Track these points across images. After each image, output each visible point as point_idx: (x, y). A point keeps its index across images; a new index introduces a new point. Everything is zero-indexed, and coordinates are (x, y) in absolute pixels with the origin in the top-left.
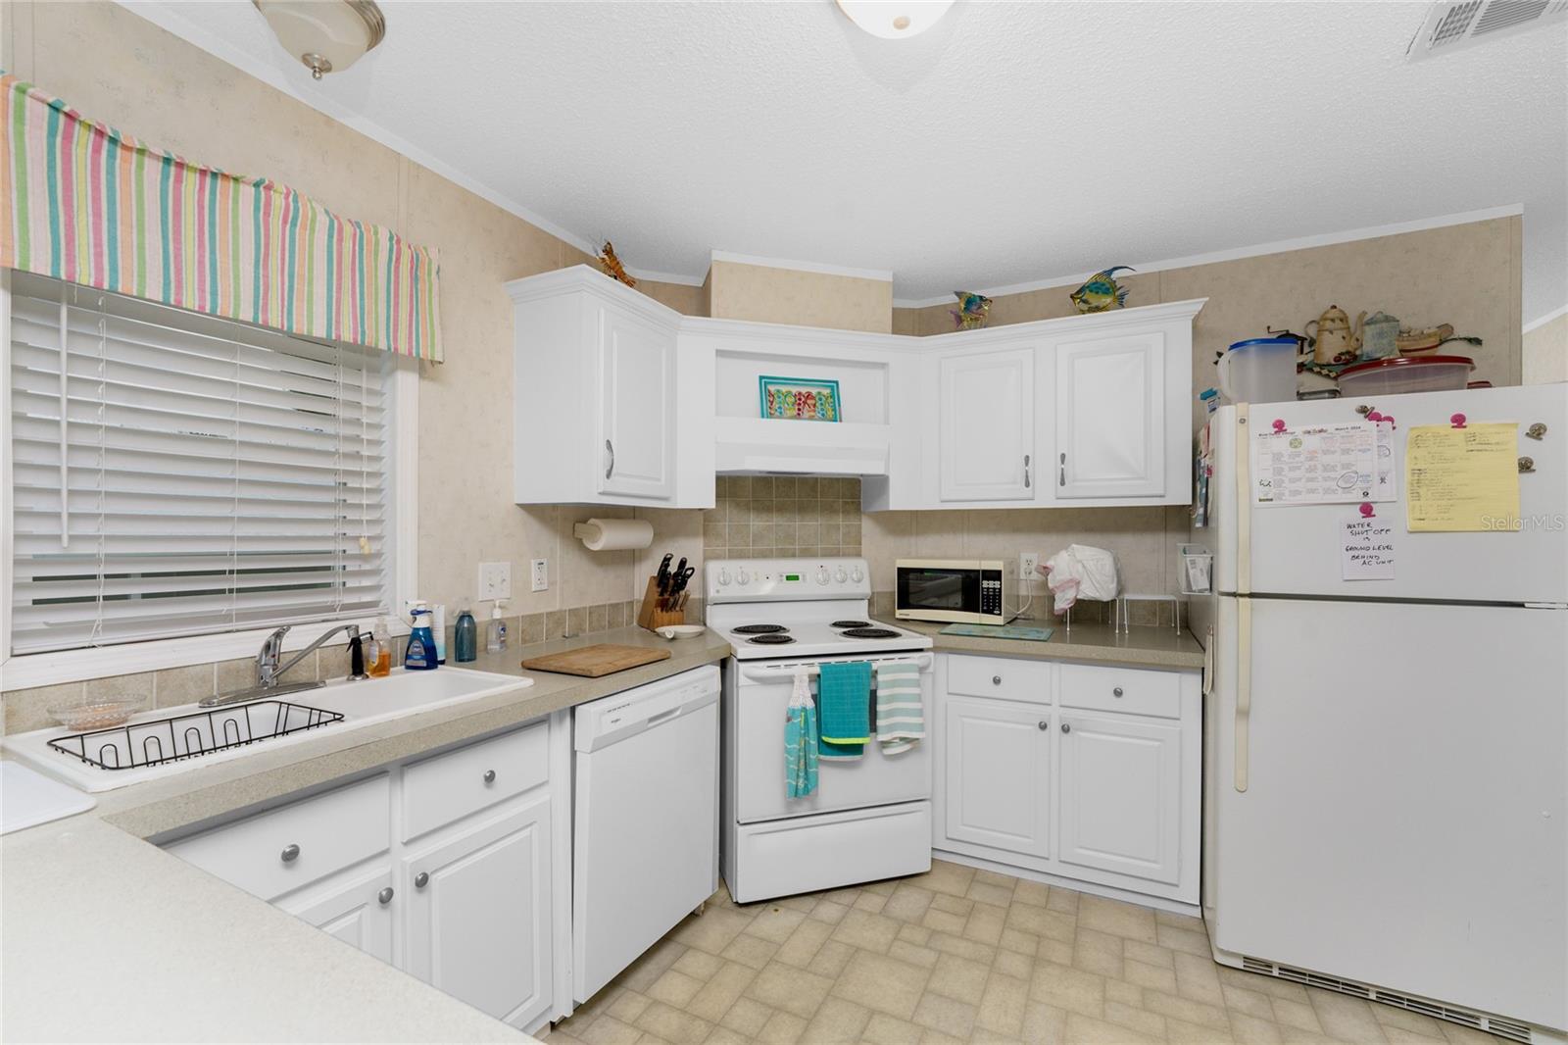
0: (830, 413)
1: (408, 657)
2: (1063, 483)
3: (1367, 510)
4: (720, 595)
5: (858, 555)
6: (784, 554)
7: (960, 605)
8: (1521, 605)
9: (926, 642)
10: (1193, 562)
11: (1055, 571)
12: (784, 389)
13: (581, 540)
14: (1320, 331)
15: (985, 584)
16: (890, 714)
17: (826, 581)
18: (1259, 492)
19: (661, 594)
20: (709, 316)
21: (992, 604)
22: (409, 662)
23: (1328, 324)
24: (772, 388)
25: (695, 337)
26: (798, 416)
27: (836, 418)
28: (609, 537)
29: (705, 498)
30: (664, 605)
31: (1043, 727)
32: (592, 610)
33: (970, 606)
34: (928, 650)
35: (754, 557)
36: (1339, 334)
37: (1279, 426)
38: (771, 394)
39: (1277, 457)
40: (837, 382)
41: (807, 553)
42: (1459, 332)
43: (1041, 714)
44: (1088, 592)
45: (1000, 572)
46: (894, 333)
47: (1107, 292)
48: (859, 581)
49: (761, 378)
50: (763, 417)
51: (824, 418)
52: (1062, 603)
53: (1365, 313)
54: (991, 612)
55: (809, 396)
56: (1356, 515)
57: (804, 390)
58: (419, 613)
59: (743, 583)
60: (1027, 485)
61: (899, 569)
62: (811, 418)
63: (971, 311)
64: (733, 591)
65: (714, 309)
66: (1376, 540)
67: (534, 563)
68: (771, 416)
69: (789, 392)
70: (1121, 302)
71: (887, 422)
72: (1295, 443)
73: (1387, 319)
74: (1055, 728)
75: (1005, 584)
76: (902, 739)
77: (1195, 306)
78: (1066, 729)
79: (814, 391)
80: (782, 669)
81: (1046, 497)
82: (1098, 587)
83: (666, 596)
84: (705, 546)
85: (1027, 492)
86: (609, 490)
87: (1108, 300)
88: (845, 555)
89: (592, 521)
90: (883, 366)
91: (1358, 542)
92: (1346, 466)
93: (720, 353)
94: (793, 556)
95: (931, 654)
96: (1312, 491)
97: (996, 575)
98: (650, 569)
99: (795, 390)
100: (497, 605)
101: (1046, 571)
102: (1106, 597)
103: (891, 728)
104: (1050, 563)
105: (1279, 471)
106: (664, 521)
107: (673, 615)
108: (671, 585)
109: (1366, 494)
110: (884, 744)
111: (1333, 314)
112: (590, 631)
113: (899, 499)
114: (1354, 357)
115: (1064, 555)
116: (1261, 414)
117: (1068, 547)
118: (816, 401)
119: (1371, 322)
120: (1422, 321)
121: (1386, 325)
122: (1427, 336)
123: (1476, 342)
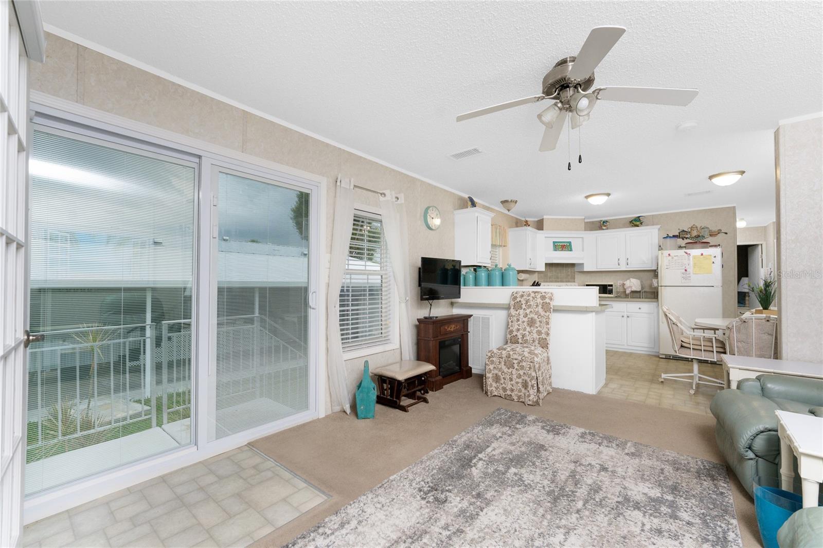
2: (627, 265)
3: (686, 270)
5: (574, 282)
6: (556, 282)
7: (602, 293)
8: (713, 286)
10: (655, 281)
13: (518, 277)
14: (691, 230)
15: (609, 288)
18: (666, 267)
20: (543, 230)
21: (611, 292)
23: (693, 228)
25: (540, 235)
26: (562, 250)
27: (571, 250)
29: (543, 269)
31: (623, 317)
33: (605, 293)
36: (695, 231)
37: (669, 255)
38: (555, 245)
39: (669, 260)
40: (571, 242)
41: (562, 281)
42: (723, 231)
43: (622, 314)
44: (634, 289)
46: (585, 230)
49: (554, 242)
50: (554, 251)
51: (568, 250)
52: (628, 292)
53: (702, 226)
54: (610, 294)
55: (564, 245)
56: (684, 271)
60: (619, 265)
61: (586, 285)
62: (565, 251)
65: (544, 229)
66: (688, 275)
68: (556, 251)
69: (559, 245)
70: (642, 224)
71: (583, 251)
72: (673, 258)
74: (625, 316)
75: (614, 288)
77: (658, 226)
78: (628, 317)
81: (623, 268)
82: (636, 287)
85: (619, 267)
86: (531, 267)
87: (638, 223)
88: (571, 282)
89: (520, 273)
90: (583, 238)
91: (684, 276)
92: (682, 262)
93: (546, 237)
94: (558, 282)
96: (675, 267)
97: (611, 286)
99: (561, 244)
101: (624, 285)
102: (639, 289)
104: (625, 283)
105: (669, 263)
106: (536, 273)
109: (685, 267)
111: (694, 226)
113: (587, 268)
114: (699, 236)
115: (628, 281)
116: (666, 253)
117: (629, 279)
118: (565, 247)
119: (703, 228)
120: (714, 228)
121: (706, 229)
122: (716, 232)
123: (726, 233)
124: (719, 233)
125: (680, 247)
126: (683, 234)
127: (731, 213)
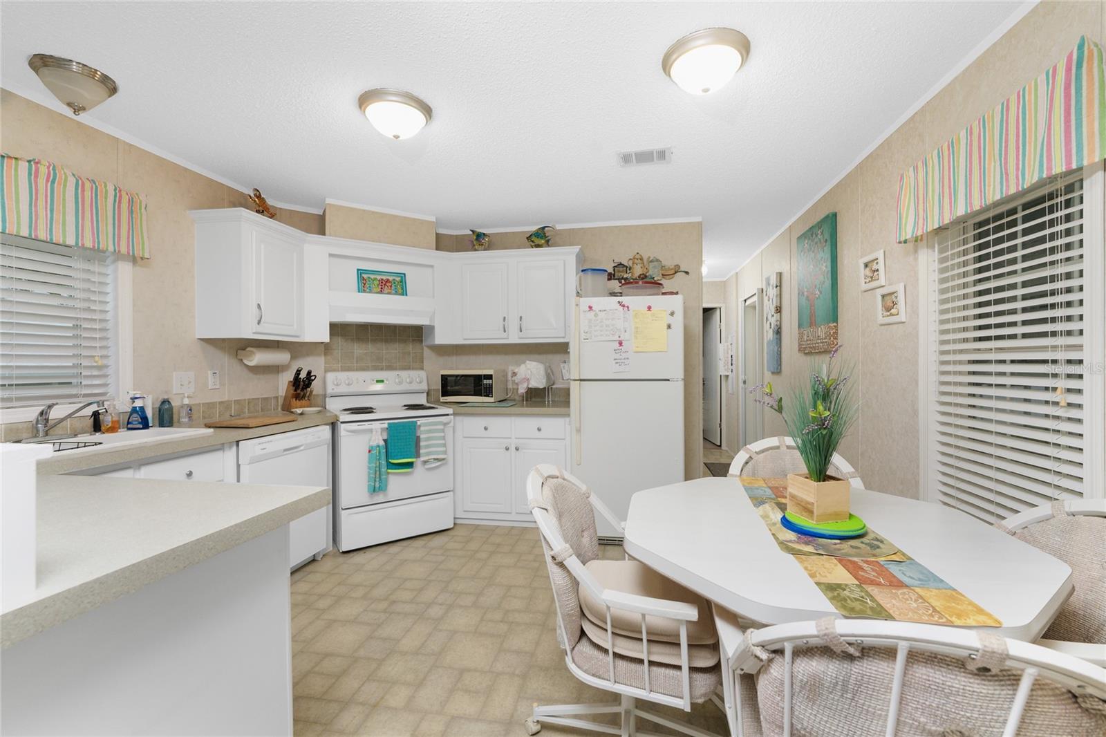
0: (400, 291)
1: (128, 423)
2: (521, 331)
3: (621, 344)
4: (334, 391)
5: (422, 369)
6: (376, 368)
7: (472, 393)
8: (668, 380)
9: (450, 411)
10: (564, 367)
11: (518, 374)
12: (372, 277)
13: (242, 360)
14: (633, 263)
15: (485, 382)
16: (428, 446)
17: (400, 383)
18: (583, 336)
19: (295, 390)
20: (324, 234)
21: (488, 392)
22: (129, 426)
23: (636, 261)
24: (365, 276)
26: (381, 292)
27: (404, 292)
28: (259, 358)
30: (297, 397)
31: (507, 449)
32: (250, 401)
33: (477, 393)
34: (451, 415)
35: (357, 370)
36: (639, 266)
37: (591, 308)
38: (364, 279)
39: (590, 321)
40: (404, 274)
41: (390, 368)
42: (682, 269)
43: (506, 443)
44: (534, 384)
45: (491, 375)
46: (437, 249)
47: (542, 238)
48: (420, 382)
49: (358, 270)
50: (359, 292)
51: (397, 293)
52: (522, 390)
53: (649, 257)
54: (487, 396)
55: (388, 281)
56: (617, 345)
57: (384, 278)
58: (136, 398)
59: (349, 385)
60: (505, 331)
61: (442, 375)
62: (389, 293)
63: (478, 240)
64: (343, 389)
65: (326, 230)
66: (624, 356)
67: (210, 373)
68: (364, 291)
69: (375, 279)
70: (548, 243)
71: (434, 297)
72: (596, 315)
73: (658, 260)
74: (513, 448)
75: (494, 382)
76: (435, 459)
77: (576, 249)
78: (517, 449)
79: (391, 279)
80: (366, 426)
81: (514, 338)
82: (538, 382)
83: (299, 391)
84: (325, 363)
85: (505, 335)
86: (259, 331)
87: (543, 242)
88: (414, 369)
89: (249, 349)
90: (432, 266)
91: (617, 356)
92: (613, 326)
93: (331, 255)
95: (452, 417)
96: (602, 335)
97: (490, 377)
98: (289, 376)
99: (378, 277)
100: (186, 395)
101: (514, 375)
102: (542, 387)
103: (428, 454)
104: (516, 371)
105: (590, 327)
106: (296, 349)
107: (303, 402)
108: (302, 386)
109: (619, 337)
110: (425, 462)
111: (638, 256)
112: (249, 413)
113: (440, 338)
114: (646, 276)
115: (523, 366)
116: (585, 302)
117: (524, 363)
118: (392, 284)
119: (652, 261)
120: (669, 263)
121: (655, 263)
122: (669, 269)
123: (687, 273)
124: (676, 273)
125: (613, 294)
126: (619, 271)
127: (694, 234)
